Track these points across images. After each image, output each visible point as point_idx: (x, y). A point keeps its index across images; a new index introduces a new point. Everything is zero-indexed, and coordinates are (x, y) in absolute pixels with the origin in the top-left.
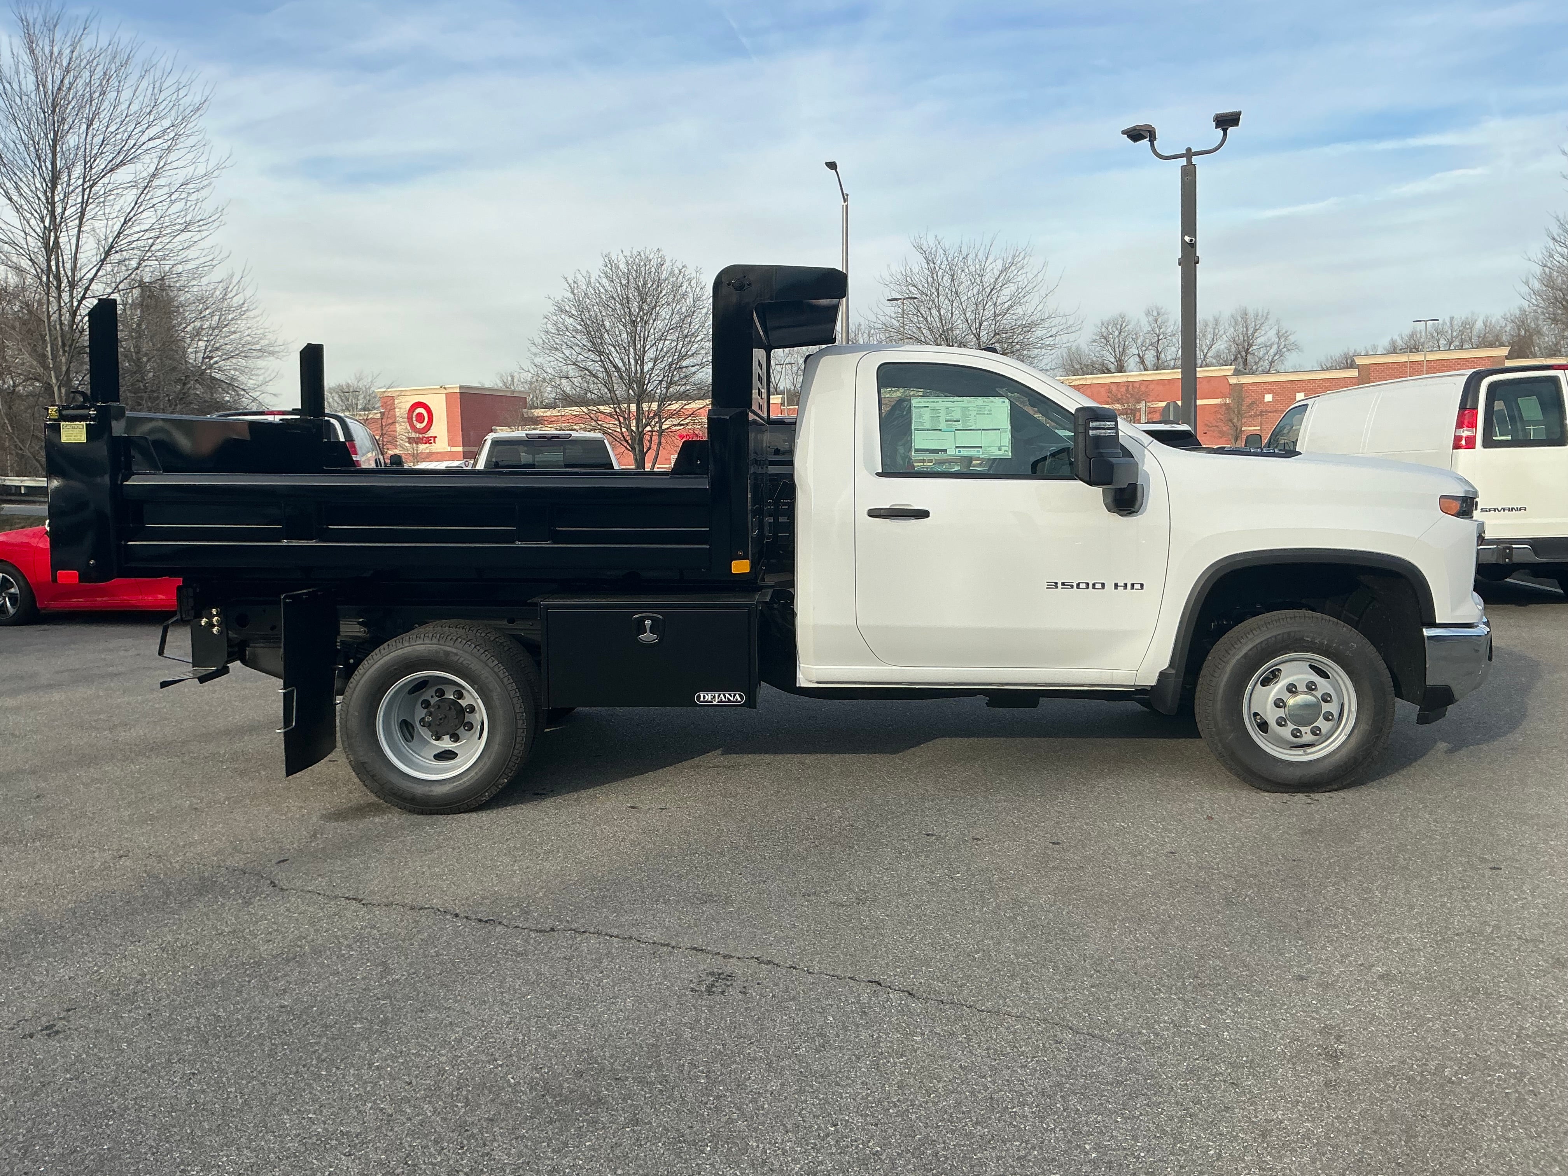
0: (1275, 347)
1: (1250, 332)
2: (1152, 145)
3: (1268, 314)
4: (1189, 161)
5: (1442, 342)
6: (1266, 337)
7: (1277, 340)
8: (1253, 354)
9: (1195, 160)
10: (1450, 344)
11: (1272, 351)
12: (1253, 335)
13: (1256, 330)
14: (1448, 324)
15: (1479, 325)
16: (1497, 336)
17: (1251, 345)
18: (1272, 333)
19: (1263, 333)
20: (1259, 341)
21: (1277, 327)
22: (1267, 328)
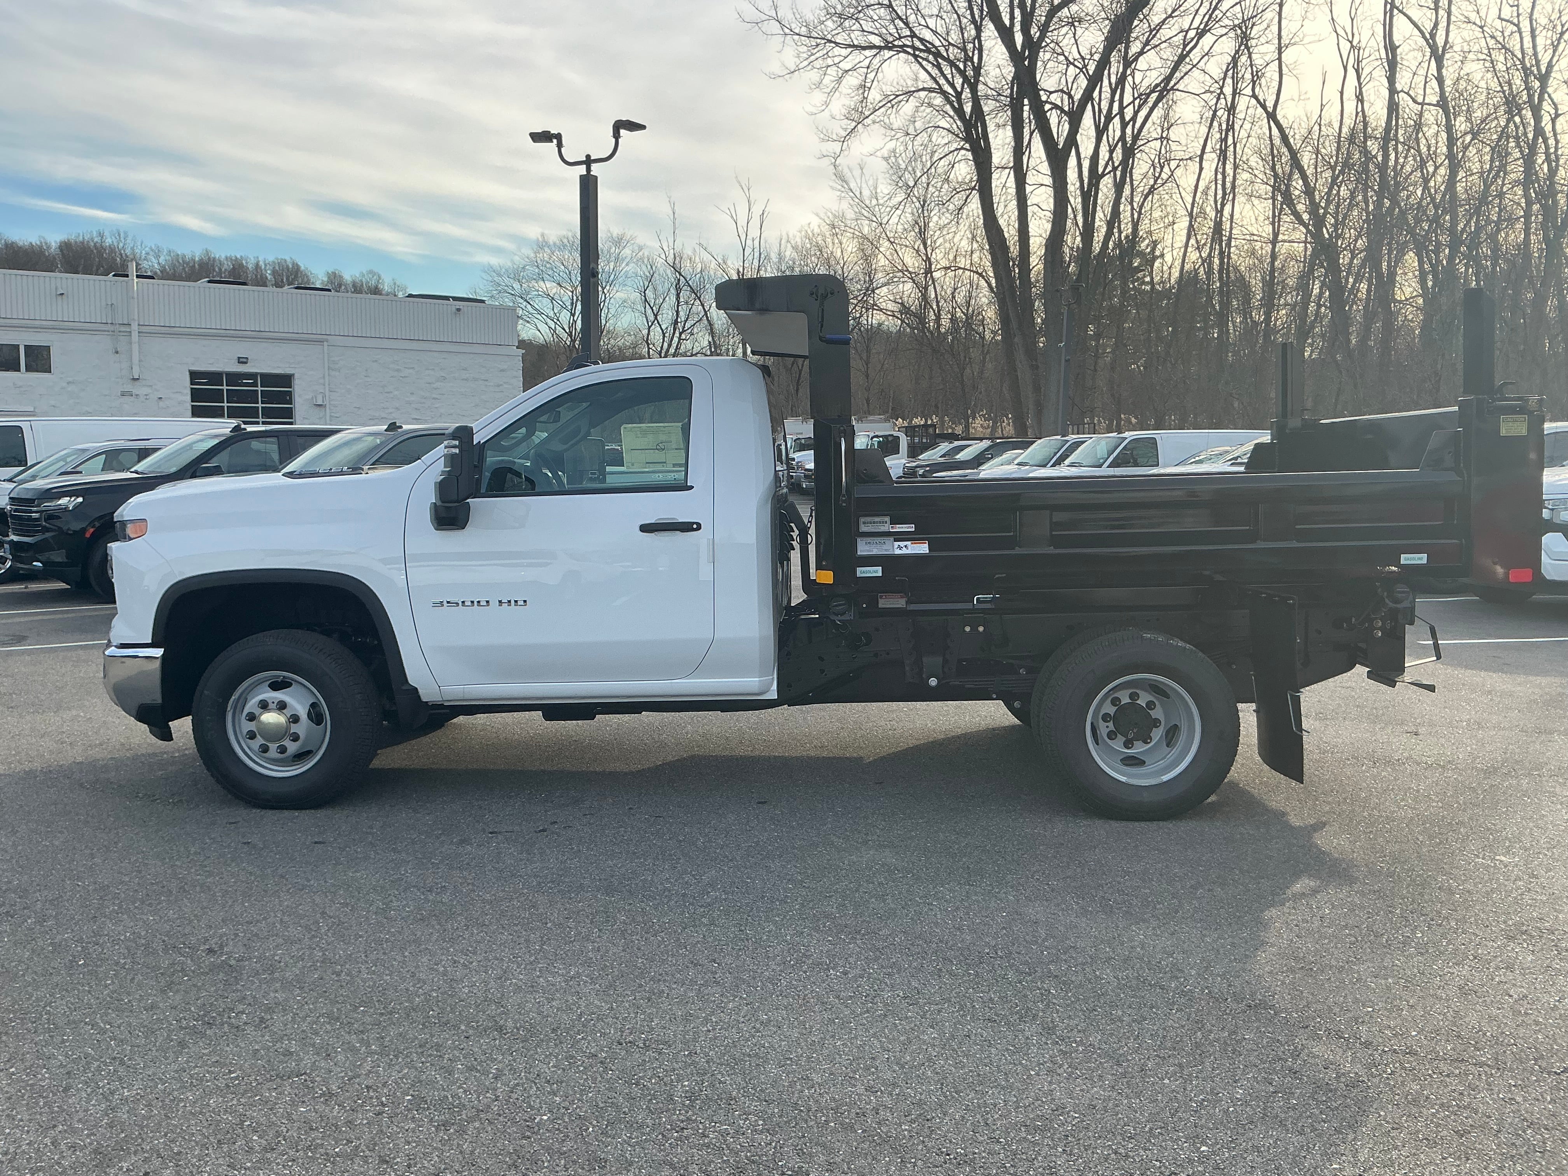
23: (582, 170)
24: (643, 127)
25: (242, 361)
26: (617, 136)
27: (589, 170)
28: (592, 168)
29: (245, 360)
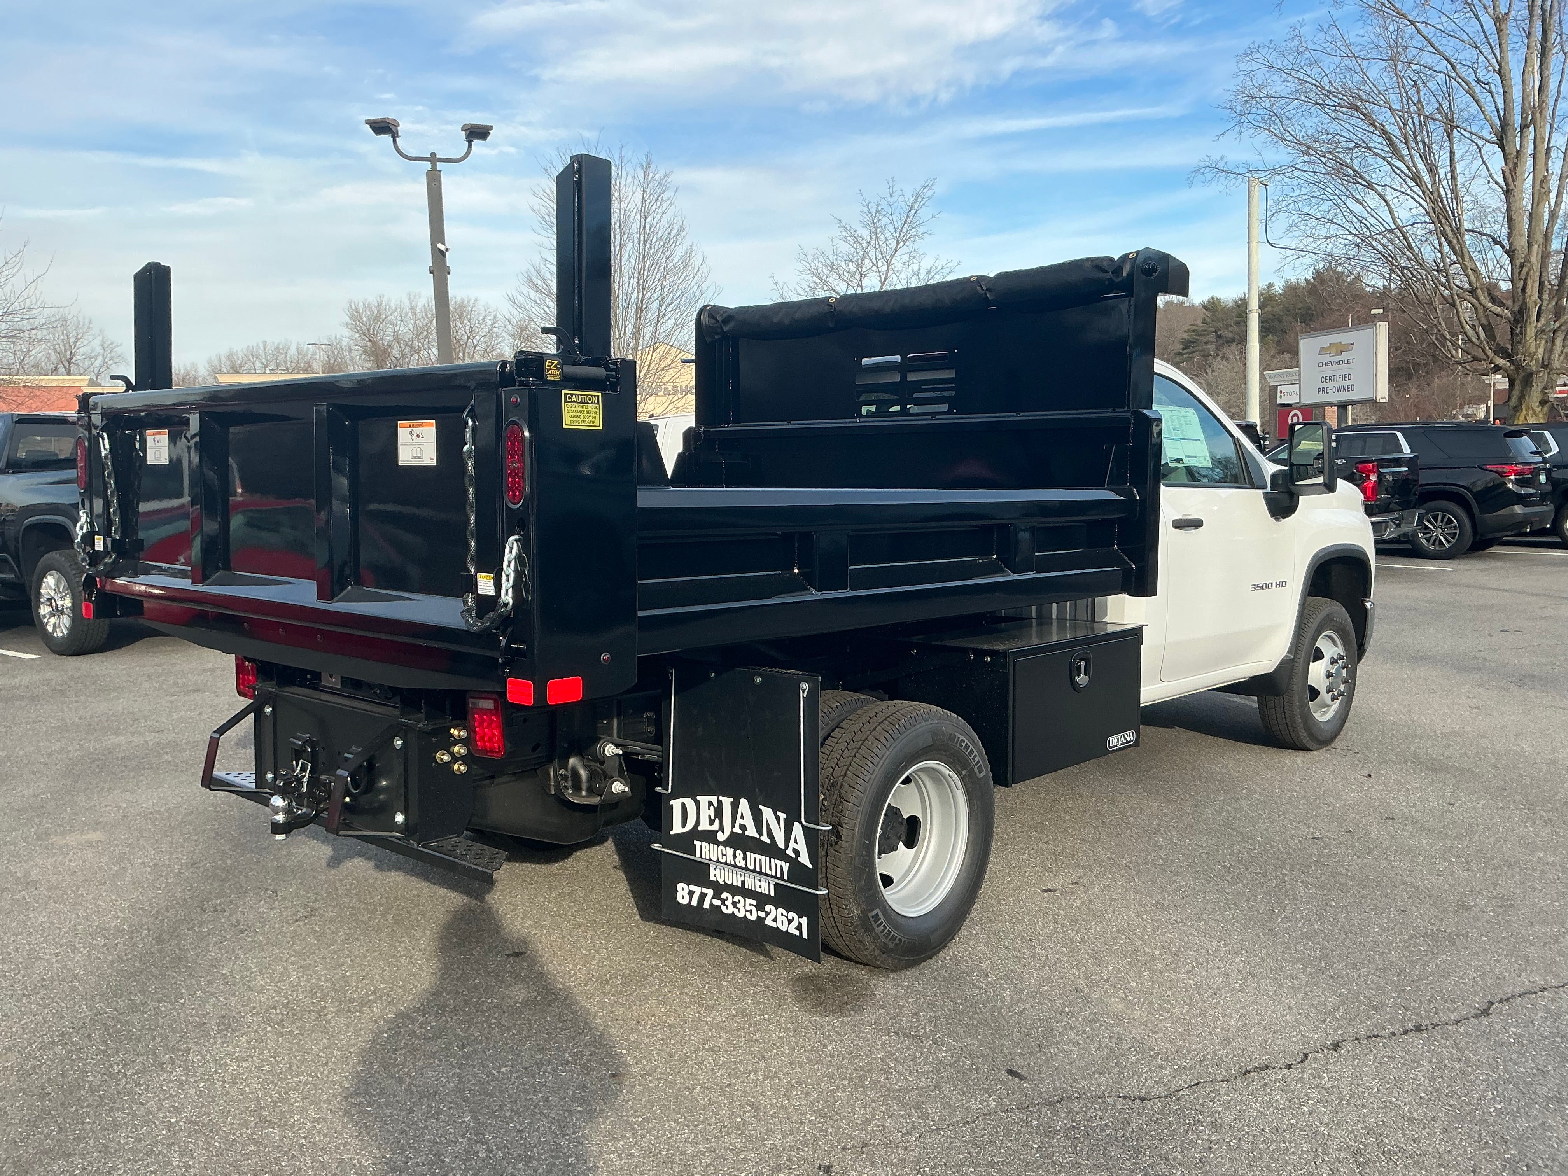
0: (100, 358)
1: (72, 340)
2: (395, 142)
3: (90, 323)
4: (434, 166)
5: (258, 364)
6: (89, 348)
7: (102, 351)
8: (77, 365)
9: (440, 166)
10: (266, 366)
11: (98, 363)
12: (75, 342)
13: (77, 340)
14: (262, 348)
15: (293, 351)
16: (308, 363)
17: (74, 355)
18: (97, 342)
19: (86, 342)
20: (83, 350)
21: (101, 338)
22: (91, 338)
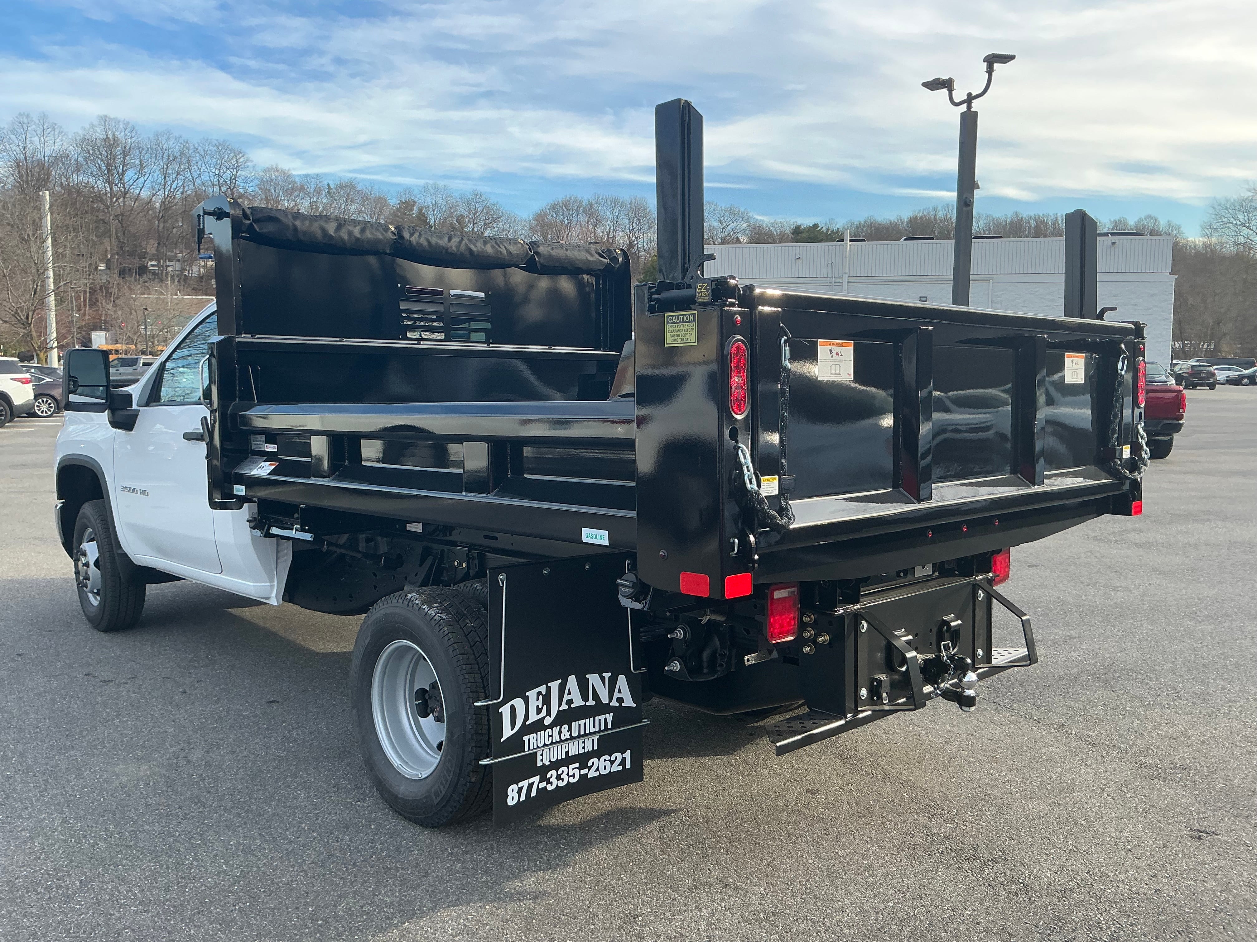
23: (964, 108)
24: (1012, 58)
25: (923, 299)
26: (990, 70)
27: (969, 107)
28: (973, 105)
29: (925, 299)
